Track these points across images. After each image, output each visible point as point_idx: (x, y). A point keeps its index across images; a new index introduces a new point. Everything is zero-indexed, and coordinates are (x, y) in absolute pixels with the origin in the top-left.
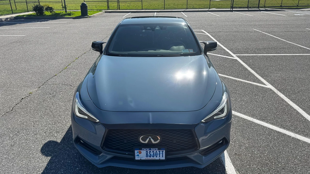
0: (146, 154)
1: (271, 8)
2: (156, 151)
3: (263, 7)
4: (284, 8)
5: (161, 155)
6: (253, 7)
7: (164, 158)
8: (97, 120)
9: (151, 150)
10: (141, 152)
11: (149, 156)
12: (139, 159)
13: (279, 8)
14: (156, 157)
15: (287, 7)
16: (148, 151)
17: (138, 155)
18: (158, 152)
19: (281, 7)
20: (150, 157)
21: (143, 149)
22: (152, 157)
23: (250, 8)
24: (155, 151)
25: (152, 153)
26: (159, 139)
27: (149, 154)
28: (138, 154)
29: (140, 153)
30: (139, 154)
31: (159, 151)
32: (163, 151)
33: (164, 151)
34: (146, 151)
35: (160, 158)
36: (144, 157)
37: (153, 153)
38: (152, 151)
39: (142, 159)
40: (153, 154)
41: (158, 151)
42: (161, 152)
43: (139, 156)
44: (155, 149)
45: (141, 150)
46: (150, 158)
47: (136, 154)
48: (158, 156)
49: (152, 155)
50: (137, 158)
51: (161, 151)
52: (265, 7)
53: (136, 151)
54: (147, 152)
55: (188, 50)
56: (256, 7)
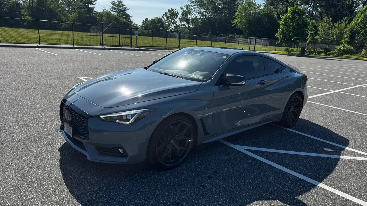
0: (67, 128)
1: (143, 48)
3: (136, 46)
4: (155, 48)
5: (71, 133)
6: (125, 46)
9: (68, 125)
13: (151, 47)
15: (158, 48)
19: (152, 47)
22: (68, 132)
23: (123, 46)
26: (71, 117)
29: (65, 125)
33: (72, 129)
36: (66, 130)
40: (69, 130)
52: (138, 46)
56: (129, 46)
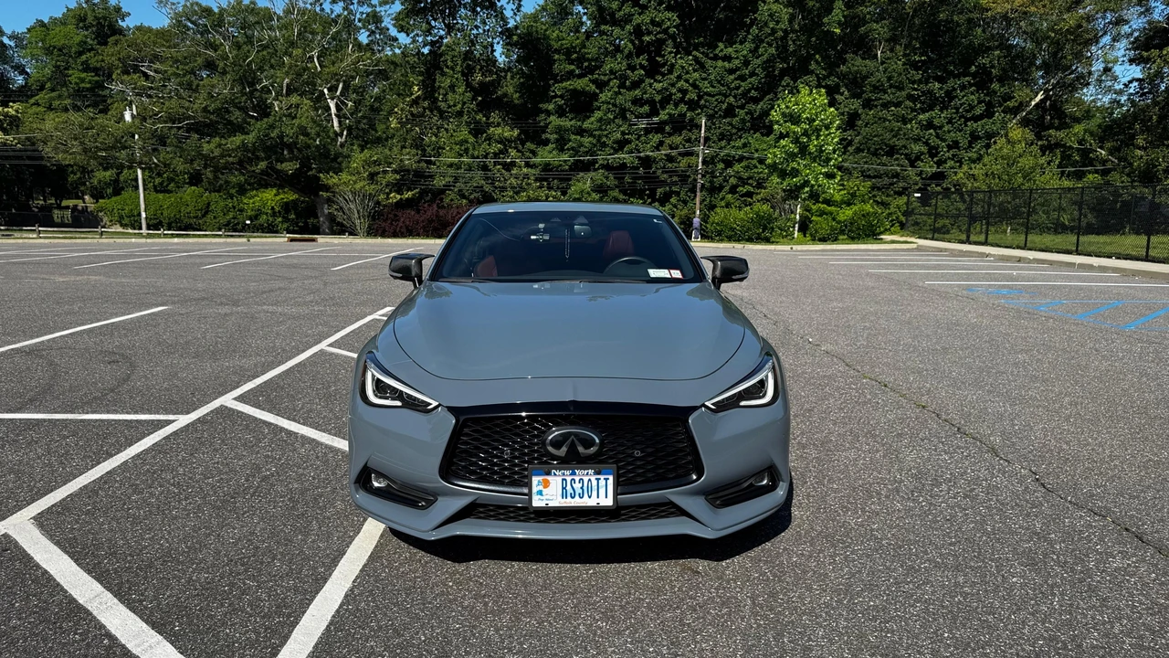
0: (563, 488)
2: (590, 480)
5: (602, 491)
7: (608, 501)
8: (431, 404)
9: (574, 474)
10: (548, 481)
11: (569, 495)
12: (542, 504)
14: (590, 497)
16: (569, 479)
17: (540, 493)
18: (594, 483)
20: (573, 498)
21: (555, 474)
22: (577, 496)
24: (586, 479)
25: (577, 486)
26: (597, 441)
27: (569, 487)
28: (541, 488)
29: (546, 484)
30: (544, 488)
31: (598, 480)
32: (606, 479)
33: (611, 478)
34: (563, 480)
35: (598, 501)
36: (555, 497)
37: (581, 485)
38: (577, 479)
39: (552, 504)
40: (582, 488)
41: (593, 478)
42: (602, 482)
43: (542, 495)
44: (586, 471)
45: (548, 473)
46: (573, 500)
47: (535, 489)
48: (595, 493)
49: (579, 491)
50: (537, 502)
51: (602, 477)
53: (535, 480)
54: (566, 480)
55: (666, 271)
